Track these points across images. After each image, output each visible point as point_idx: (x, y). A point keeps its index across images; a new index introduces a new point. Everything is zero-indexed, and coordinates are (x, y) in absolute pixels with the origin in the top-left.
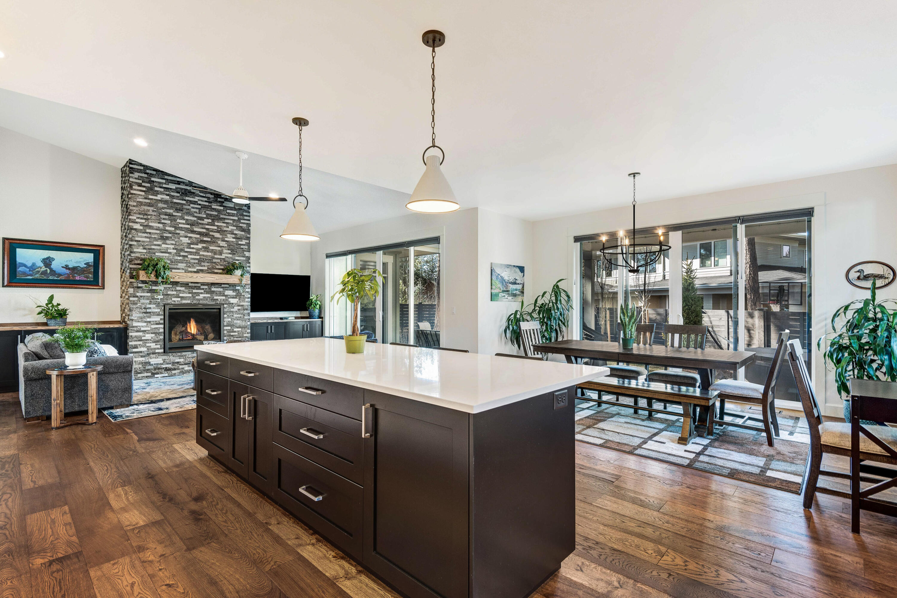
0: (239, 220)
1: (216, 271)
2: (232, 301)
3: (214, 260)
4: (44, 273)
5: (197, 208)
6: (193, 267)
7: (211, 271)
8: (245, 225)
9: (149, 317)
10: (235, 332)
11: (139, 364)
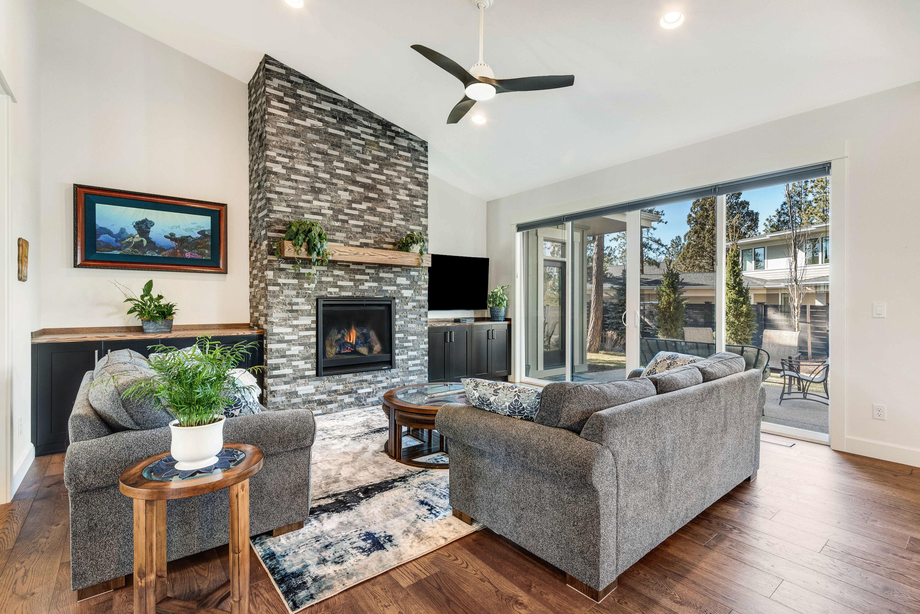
0: (414, 167)
1: (385, 246)
2: (407, 293)
3: (383, 230)
4: (138, 245)
5: (359, 145)
8: (421, 177)
9: (296, 319)
10: (409, 341)
11: (282, 395)
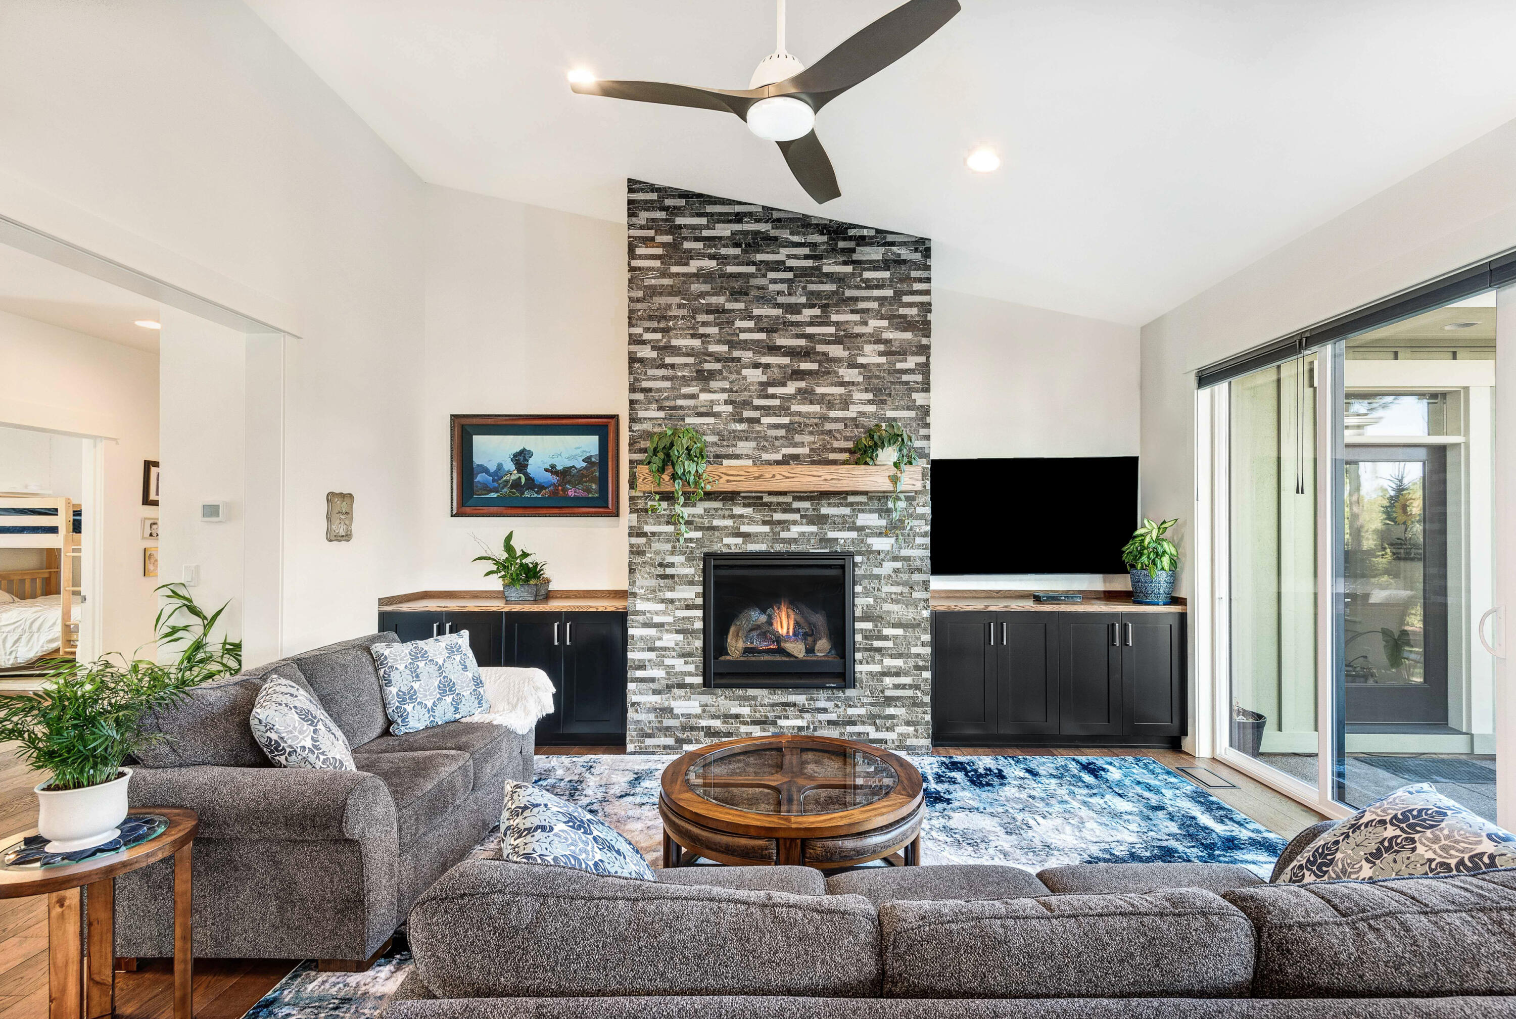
0: (898, 294)
1: (832, 456)
2: (880, 544)
3: (828, 426)
4: (516, 484)
5: (782, 281)
6: (775, 449)
7: (818, 459)
9: (672, 589)
10: (886, 638)
11: (649, 711)
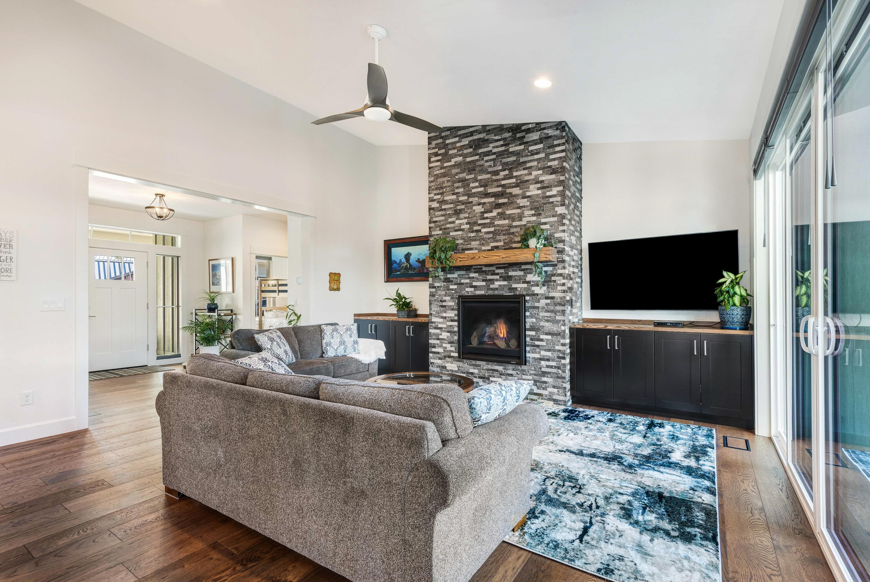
3: (512, 230)
6: (488, 244)
7: (508, 247)
8: (556, 163)
9: (445, 312)
